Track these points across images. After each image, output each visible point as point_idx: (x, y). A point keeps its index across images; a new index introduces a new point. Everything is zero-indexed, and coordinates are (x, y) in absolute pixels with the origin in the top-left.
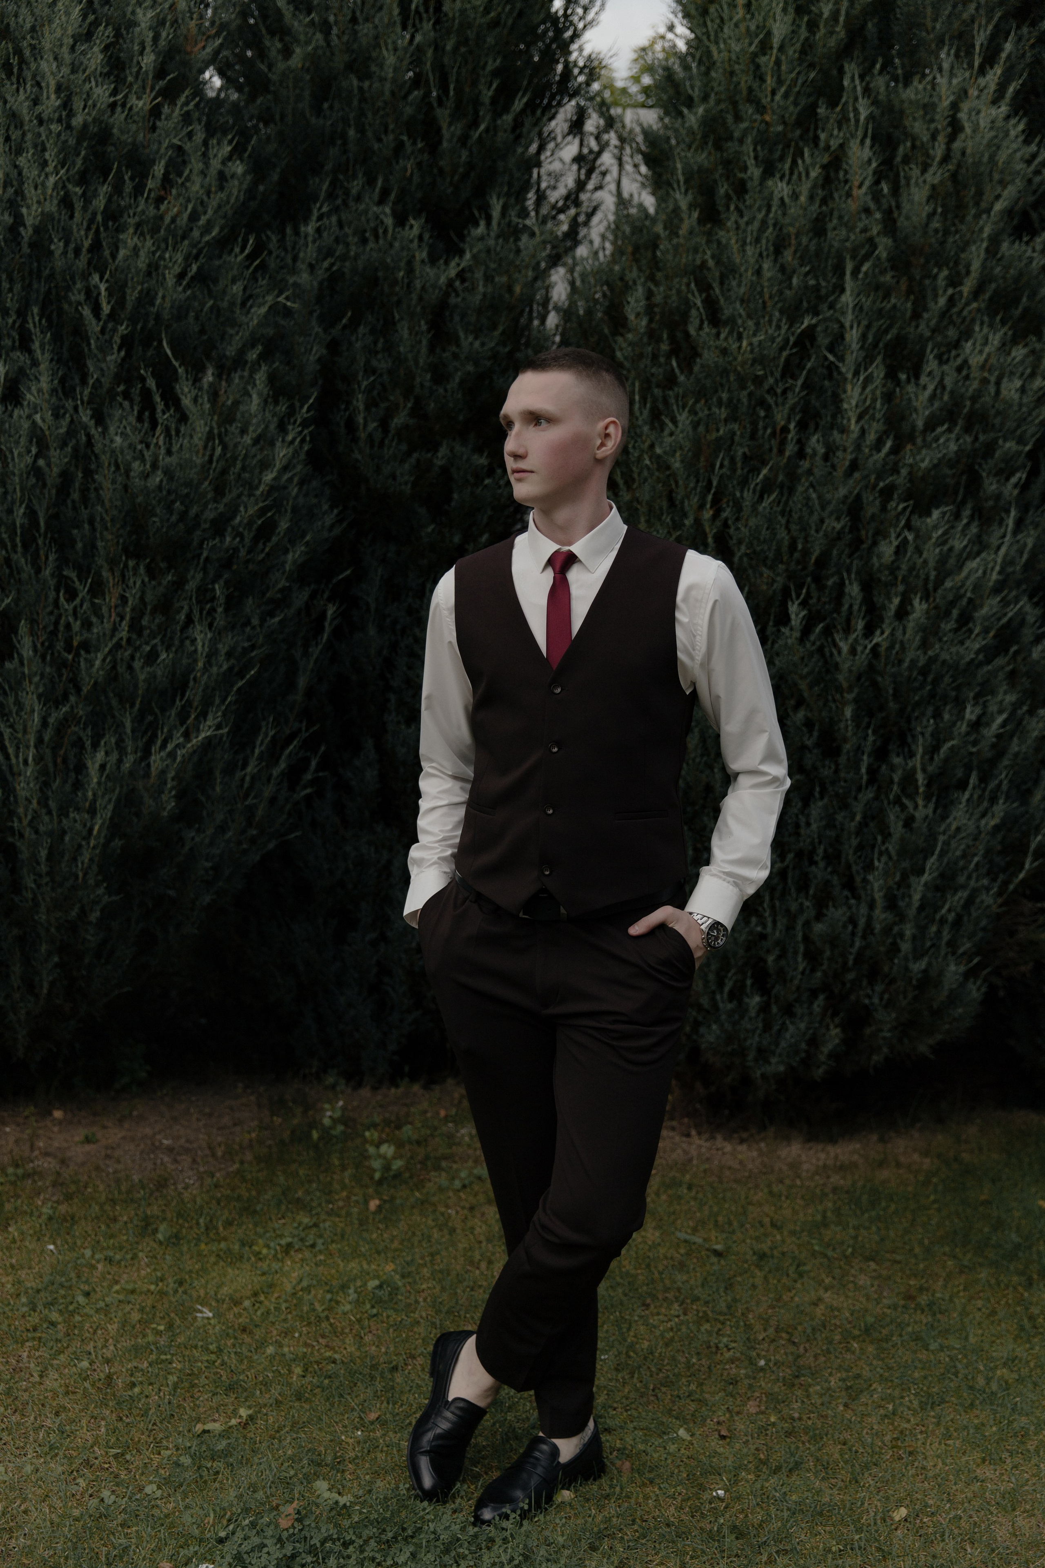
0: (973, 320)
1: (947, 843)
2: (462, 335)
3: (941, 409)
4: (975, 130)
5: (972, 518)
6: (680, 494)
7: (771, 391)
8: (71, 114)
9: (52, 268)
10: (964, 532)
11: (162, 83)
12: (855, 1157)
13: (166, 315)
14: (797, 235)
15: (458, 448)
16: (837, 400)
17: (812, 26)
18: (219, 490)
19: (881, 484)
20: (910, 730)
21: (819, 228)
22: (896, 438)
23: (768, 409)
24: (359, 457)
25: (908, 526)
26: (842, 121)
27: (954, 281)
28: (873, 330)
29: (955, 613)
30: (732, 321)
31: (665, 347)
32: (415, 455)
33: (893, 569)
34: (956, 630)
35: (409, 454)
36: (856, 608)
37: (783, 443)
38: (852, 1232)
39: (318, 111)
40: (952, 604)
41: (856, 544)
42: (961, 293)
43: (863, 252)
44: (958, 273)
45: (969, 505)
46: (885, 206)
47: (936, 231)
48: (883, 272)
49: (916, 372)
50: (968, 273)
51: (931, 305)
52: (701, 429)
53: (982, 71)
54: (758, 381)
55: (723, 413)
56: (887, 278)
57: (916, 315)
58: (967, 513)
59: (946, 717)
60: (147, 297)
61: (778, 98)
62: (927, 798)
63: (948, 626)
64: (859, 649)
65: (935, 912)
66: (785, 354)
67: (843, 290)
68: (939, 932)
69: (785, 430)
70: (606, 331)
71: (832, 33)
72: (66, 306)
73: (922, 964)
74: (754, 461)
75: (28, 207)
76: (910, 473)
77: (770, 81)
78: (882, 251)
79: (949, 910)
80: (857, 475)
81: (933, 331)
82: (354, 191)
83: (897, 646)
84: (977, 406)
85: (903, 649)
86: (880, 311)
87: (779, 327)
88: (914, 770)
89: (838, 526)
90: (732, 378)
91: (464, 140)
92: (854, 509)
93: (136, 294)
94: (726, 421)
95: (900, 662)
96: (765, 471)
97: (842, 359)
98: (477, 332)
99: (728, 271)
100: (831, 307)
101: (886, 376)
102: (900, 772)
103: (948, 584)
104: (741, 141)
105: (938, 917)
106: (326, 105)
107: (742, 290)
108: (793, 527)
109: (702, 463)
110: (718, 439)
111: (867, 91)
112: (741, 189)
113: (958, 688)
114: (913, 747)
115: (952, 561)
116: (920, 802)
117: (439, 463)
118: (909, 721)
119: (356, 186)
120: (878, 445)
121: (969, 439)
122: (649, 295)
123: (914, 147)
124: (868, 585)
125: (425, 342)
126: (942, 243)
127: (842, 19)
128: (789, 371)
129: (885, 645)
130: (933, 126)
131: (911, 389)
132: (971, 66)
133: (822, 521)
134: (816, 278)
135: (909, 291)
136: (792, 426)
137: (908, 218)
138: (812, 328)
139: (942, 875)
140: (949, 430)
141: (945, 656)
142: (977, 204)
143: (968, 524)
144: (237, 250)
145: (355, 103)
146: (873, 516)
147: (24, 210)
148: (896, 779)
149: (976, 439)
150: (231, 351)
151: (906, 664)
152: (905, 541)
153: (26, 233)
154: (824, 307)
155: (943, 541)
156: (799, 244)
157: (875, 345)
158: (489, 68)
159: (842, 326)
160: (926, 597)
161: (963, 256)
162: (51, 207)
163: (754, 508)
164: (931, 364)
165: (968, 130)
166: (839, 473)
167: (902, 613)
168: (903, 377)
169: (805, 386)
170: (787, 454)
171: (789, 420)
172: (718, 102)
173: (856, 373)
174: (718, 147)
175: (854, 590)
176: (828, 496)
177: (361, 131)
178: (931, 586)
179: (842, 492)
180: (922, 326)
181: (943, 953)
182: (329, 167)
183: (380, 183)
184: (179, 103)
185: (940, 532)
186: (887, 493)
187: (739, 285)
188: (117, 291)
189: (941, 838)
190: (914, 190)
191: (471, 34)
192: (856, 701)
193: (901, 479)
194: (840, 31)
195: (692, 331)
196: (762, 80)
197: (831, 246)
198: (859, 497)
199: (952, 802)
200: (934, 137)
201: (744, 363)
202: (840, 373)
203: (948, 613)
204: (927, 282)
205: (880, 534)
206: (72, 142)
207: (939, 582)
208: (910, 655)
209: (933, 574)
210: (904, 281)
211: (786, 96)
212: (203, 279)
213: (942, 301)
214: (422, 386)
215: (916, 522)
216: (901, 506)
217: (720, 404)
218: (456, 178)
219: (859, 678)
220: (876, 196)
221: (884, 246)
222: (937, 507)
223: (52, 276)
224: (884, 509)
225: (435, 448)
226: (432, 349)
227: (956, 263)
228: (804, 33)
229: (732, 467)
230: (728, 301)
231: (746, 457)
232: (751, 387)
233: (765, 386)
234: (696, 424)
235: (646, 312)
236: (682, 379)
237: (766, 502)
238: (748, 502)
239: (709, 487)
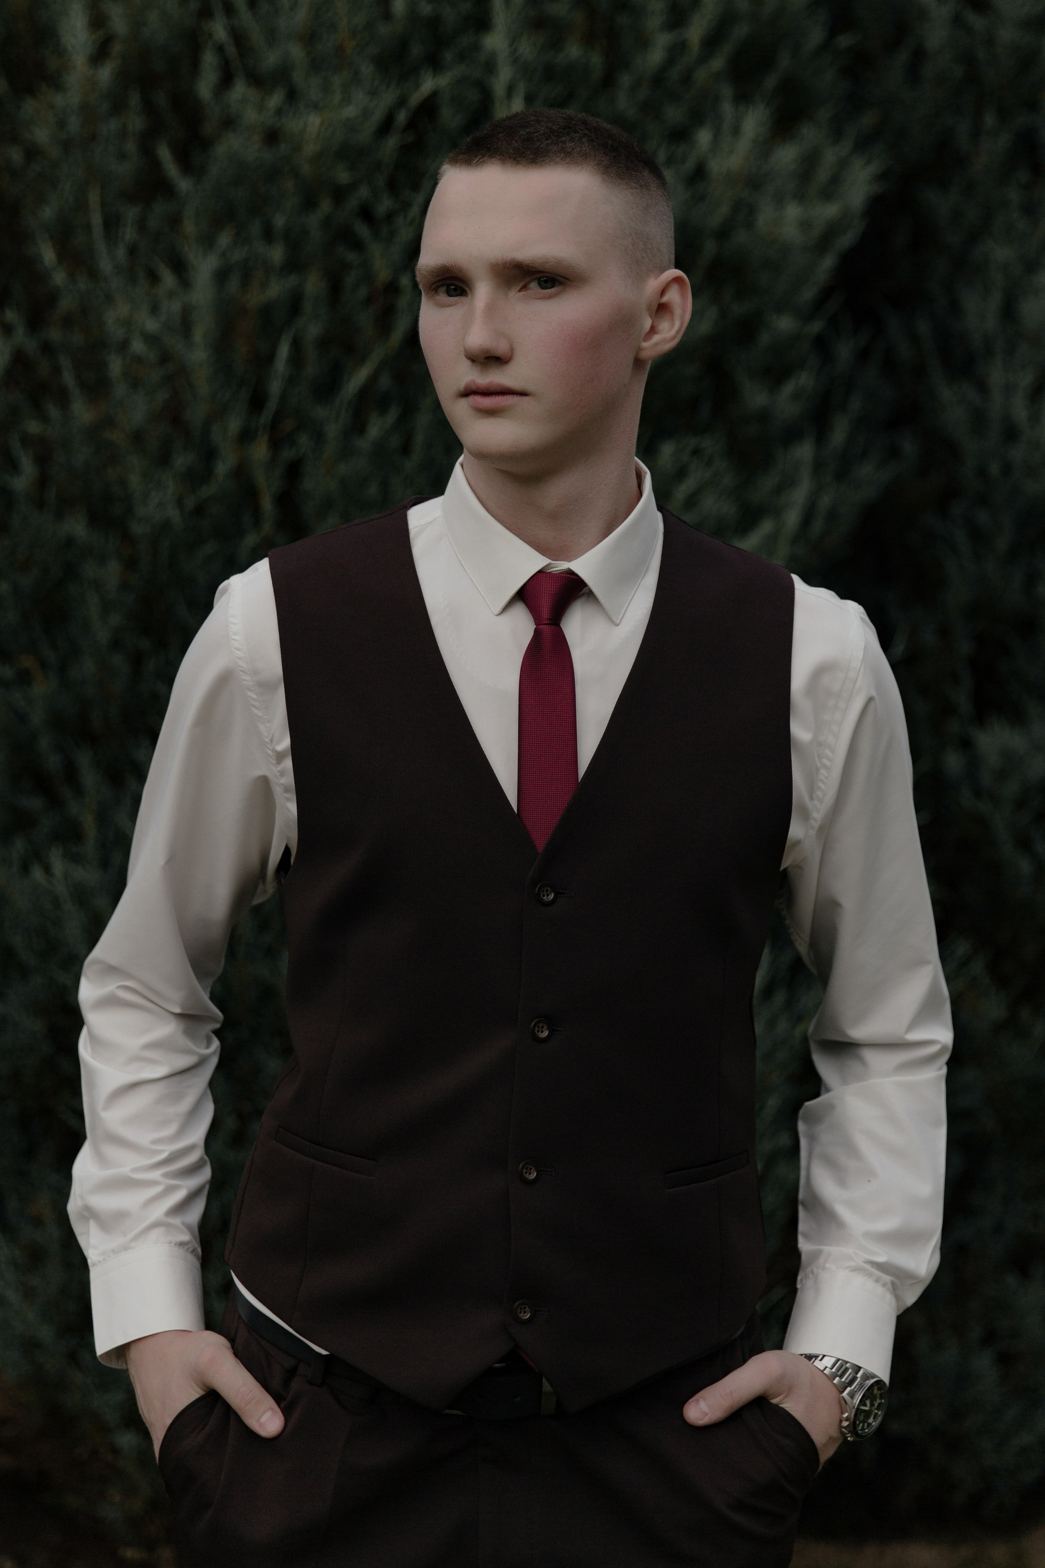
0: (707, 92)
6: (196, 414)
7: (366, 214)
23: (358, 245)
27: (674, 19)
30: (282, 76)
31: (137, 121)
37: (389, 312)
42: (685, 40)
51: (636, 60)
52: (233, 285)
54: (339, 194)
55: (277, 254)
57: (608, 81)
66: (387, 144)
67: (485, 27)
69: (394, 288)
86: (550, 68)
87: (373, 92)
90: (289, 185)
94: (280, 269)
96: (363, 372)
100: (463, 55)
107: (298, 17)
109: (243, 351)
122: (99, 18)
135: (593, 33)
138: (434, 95)
154: (451, 55)
187: (290, 9)
195: (204, 94)
201: (312, 160)
204: (625, 18)
213: (655, 55)
217: (268, 235)
229: (297, 359)
230: (272, 36)
231: (324, 343)
232: (326, 206)
233: (353, 203)
234: (221, 276)
235: (100, 55)
236: (184, 185)
237: (375, 429)
238: (333, 430)
239: (257, 402)
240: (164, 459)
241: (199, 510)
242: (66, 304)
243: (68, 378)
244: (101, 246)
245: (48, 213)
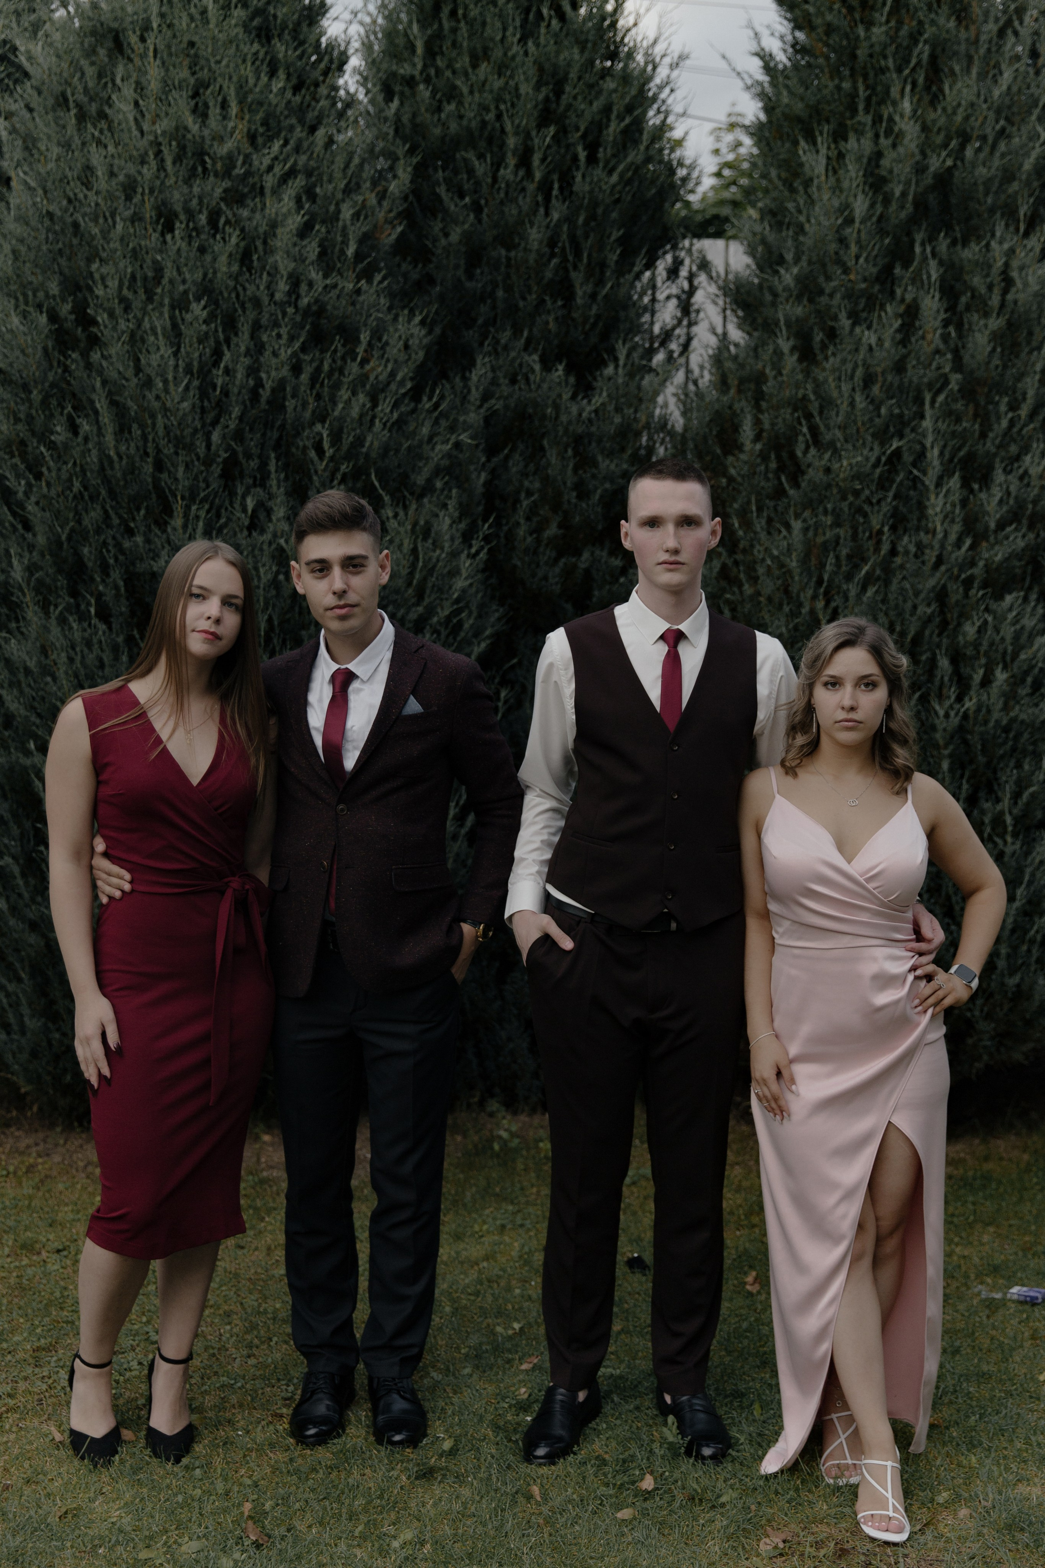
0: (1030, 438)
1: (1033, 875)
2: (600, 458)
3: (1008, 512)
4: (1026, 284)
5: (1038, 600)
6: (794, 589)
7: (869, 501)
8: (298, 297)
9: (285, 419)
10: (1032, 614)
11: (360, 266)
12: (962, 1155)
13: (373, 455)
14: (883, 373)
15: (598, 552)
16: (921, 507)
17: (887, 201)
18: (420, 595)
19: (963, 576)
20: (996, 779)
21: (900, 367)
22: (974, 536)
23: (865, 515)
24: (519, 563)
25: (987, 610)
26: (916, 279)
27: (1013, 407)
28: (949, 449)
29: (1029, 680)
30: (832, 444)
31: (773, 465)
32: (563, 560)
33: (976, 645)
34: (1032, 694)
35: (556, 560)
36: (946, 679)
37: (879, 542)
38: (971, 1207)
39: (471, 277)
40: (1026, 673)
41: (944, 624)
42: (1019, 416)
43: (938, 385)
44: (1016, 399)
45: (1036, 589)
46: (952, 346)
47: (997, 367)
48: (955, 400)
49: (986, 480)
50: (1024, 399)
51: (996, 426)
52: (811, 534)
53: (1026, 234)
54: (857, 493)
55: (829, 520)
56: (959, 406)
57: (983, 435)
58: (1033, 597)
59: (1026, 767)
60: (359, 441)
61: (862, 260)
62: (1015, 835)
63: (1023, 691)
64: (952, 713)
65: (1025, 933)
66: (878, 471)
67: (922, 417)
68: (1029, 951)
69: (880, 532)
70: (719, 451)
71: (902, 207)
72: (294, 450)
73: (1016, 979)
74: (857, 558)
75: (268, 372)
76: (986, 566)
77: (854, 249)
78: (954, 386)
79: (1037, 932)
80: (943, 568)
81: (998, 447)
82: (503, 341)
83: (984, 710)
84: (1038, 508)
85: (989, 711)
86: (953, 433)
87: (872, 449)
88: (1002, 813)
89: (929, 611)
90: (835, 491)
91: (593, 296)
92: (941, 596)
93: (351, 439)
94: (831, 526)
95: (986, 722)
96: (866, 569)
97: (925, 473)
98: (610, 455)
99: (826, 403)
100: (913, 430)
101: (962, 487)
102: (990, 815)
103: (1023, 656)
104: (831, 296)
105: (1028, 937)
106: (478, 271)
107: (840, 418)
108: (892, 613)
109: (814, 561)
110: (825, 543)
111: (934, 255)
112: (832, 334)
113: (1034, 743)
114: (1000, 794)
115: (1024, 637)
116: (1009, 839)
117: (582, 566)
118: (995, 772)
119: (505, 336)
120: (958, 544)
121: (1031, 536)
122: (757, 422)
123: (973, 297)
124: (955, 660)
125: (571, 465)
126: (1002, 375)
127: (910, 198)
128: (883, 484)
129: (973, 709)
130: (988, 280)
131: (983, 496)
132: (1017, 230)
133: (915, 607)
134: (900, 407)
135: (976, 415)
136: (886, 529)
137: (973, 356)
138: (899, 449)
139: (1029, 902)
140: (1016, 529)
141: (1023, 716)
142: (1029, 343)
143: (1035, 606)
144: (425, 399)
145: (503, 269)
146: (957, 601)
147: (263, 375)
148: (987, 820)
149: (1038, 535)
150: (420, 480)
151: (992, 724)
152: (986, 622)
153: (265, 394)
154: (907, 431)
155: (1016, 620)
156: (885, 380)
157: (951, 460)
158: (613, 238)
159: (924, 447)
160: (1005, 668)
161: (1019, 385)
162: (285, 372)
163: (859, 596)
164: (999, 476)
165: (1019, 284)
166: (927, 568)
167: (986, 682)
168: (976, 486)
169: (895, 497)
170: (883, 552)
171: (883, 526)
172: (810, 262)
173: (938, 485)
174: (811, 301)
175: (944, 663)
176: (920, 587)
177: (508, 289)
178: (1008, 658)
179: (931, 582)
180: (989, 444)
181: (1033, 968)
182: (480, 321)
183: (526, 334)
184: (375, 283)
185: (1014, 613)
186: (968, 583)
187: (837, 415)
188: (336, 438)
189: (1028, 871)
190: (978, 335)
191: (600, 211)
192: (950, 756)
193: (978, 571)
194: (909, 207)
195: (799, 453)
196: (847, 247)
197: (911, 382)
198: (944, 587)
199: (1034, 840)
200: (990, 287)
201: (845, 480)
202: (923, 484)
203: (1023, 681)
204: (991, 407)
205: (964, 616)
206: (298, 318)
207: (1015, 655)
208: (996, 715)
209: (1010, 648)
210: (971, 408)
211: (866, 260)
212: (400, 424)
213: (1004, 423)
214: (569, 502)
215: (993, 606)
216: (981, 593)
217: (826, 512)
218: (587, 327)
219: (952, 737)
220: (945, 338)
221: (955, 379)
222: (1010, 593)
223: (283, 427)
224: (966, 596)
225: (578, 553)
226: (575, 470)
227: (1014, 392)
228: (879, 209)
229: (838, 565)
230: (828, 428)
231: (849, 557)
232: (851, 498)
233: (863, 497)
234: (806, 530)
235: (758, 438)
236: (791, 492)
237: (870, 593)
238: (853, 593)
239: (820, 582)
240: (780, 607)
241: (796, 628)
242: (742, 545)
243: (742, 576)
244: (755, 521)
245: (736, 506)
